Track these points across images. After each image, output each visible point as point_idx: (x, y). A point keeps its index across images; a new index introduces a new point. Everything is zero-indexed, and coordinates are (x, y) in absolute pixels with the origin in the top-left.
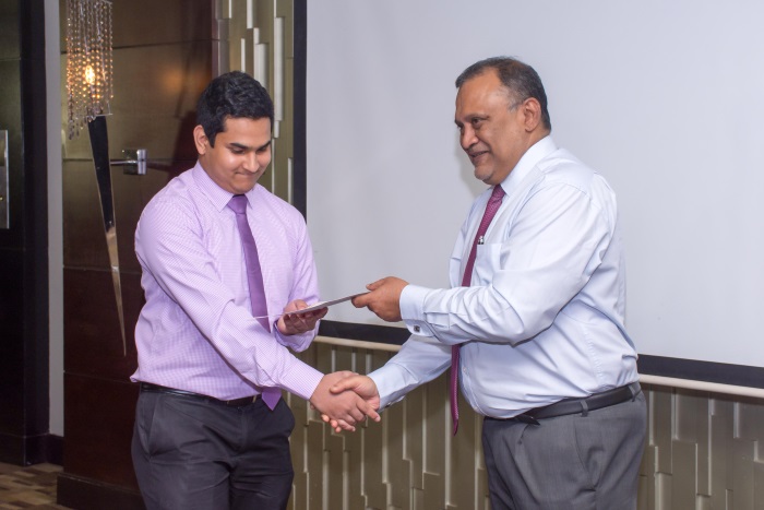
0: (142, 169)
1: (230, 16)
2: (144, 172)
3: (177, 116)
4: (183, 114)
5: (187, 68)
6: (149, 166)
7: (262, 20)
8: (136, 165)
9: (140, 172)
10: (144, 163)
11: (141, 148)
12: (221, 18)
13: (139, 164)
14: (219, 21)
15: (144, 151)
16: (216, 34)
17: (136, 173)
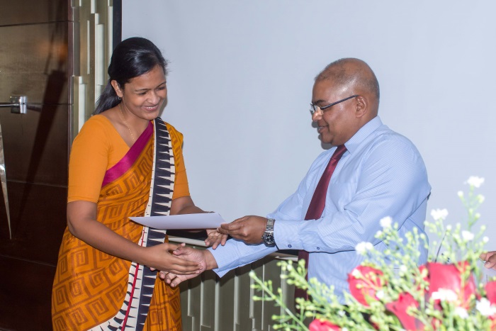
0: (23, 110)
1: (80, 5)
2: (25, 112)
3: (45, 73)
4: (49, 72)
5: (52, 41)
6: (28, 108)
7: (101, 8)
8: (19, 107)
9: (21, 112)
10: (25, 106)
11: (23, 94)
12: (74, 6)
13: (21, 106)
14: (73, 8)
15: (25, 98)
16: (71, 17)
17: (19, 113)
